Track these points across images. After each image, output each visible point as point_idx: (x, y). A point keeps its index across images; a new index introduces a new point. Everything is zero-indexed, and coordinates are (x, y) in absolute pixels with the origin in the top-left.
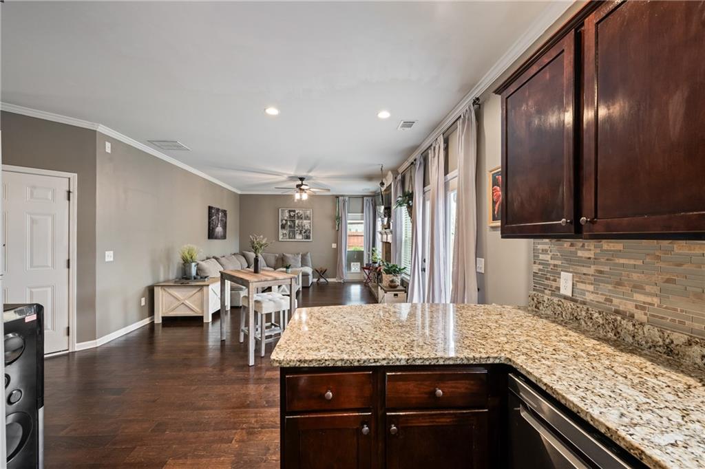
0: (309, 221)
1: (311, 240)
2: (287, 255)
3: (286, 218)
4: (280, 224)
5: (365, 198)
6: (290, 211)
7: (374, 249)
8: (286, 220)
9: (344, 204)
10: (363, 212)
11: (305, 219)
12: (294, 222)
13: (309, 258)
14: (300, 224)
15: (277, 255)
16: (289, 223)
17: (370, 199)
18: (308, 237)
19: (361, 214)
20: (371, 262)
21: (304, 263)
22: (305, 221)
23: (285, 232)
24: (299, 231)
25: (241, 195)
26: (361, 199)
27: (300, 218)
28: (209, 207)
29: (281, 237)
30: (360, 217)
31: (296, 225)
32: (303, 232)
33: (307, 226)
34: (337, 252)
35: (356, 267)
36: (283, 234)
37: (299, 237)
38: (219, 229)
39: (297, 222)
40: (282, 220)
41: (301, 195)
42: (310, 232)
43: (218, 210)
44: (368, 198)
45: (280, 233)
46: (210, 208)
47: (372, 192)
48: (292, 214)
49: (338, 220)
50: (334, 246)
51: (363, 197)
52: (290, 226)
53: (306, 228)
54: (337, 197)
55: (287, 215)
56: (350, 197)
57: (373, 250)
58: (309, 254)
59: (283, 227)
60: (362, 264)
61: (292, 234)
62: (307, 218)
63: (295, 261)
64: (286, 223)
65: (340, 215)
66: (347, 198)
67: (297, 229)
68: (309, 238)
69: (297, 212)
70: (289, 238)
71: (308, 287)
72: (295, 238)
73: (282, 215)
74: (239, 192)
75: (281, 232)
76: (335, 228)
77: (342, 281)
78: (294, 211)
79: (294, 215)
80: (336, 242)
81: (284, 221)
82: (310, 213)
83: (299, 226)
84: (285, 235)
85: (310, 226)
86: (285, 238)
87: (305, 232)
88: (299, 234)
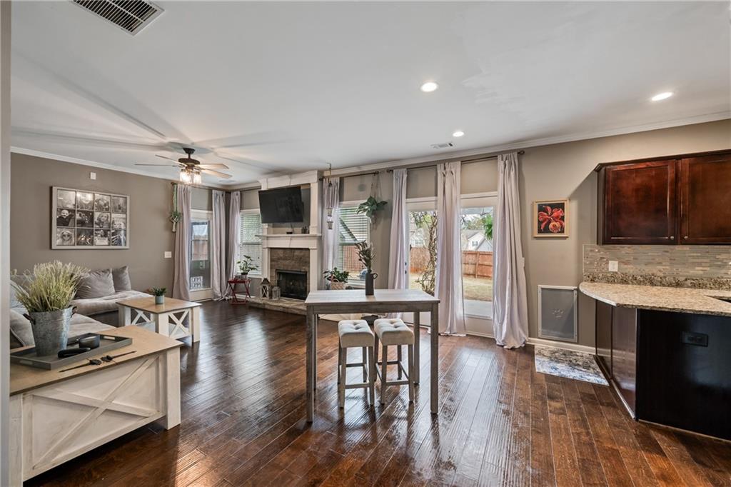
0: (124, 216)
3: (69, 206)
4: (56, 217)
5: (213, 192)
8: (71, 211)
9: (186, 196)
10: (210, 208)
11: (116, 212)
12: (89, 214)
13: (127, 277)
14: (104, 219)
16: (78, 216)
17: (221, 193)
18: (120, 243)
21: (118, 287)
22: (114, 215)
23: (66, 231)
24: (101, 232)
26: (207, 192)
27: (104, 208)
29: (57, 242)
31: (96, 220)
32: (109, 233)
33: (119, 224)
34: (172, 265)
36: (63, 236)
37: (101, 242)
39: (97, 215)
40: (60, 210)
42: (125, 235)
44: (218, 192)
45: (56, 234)
47: (223, 185)
48: (85, 200)
49: (176, 218)
50: (168, 255)
51: (210, 189)
52: (81, 223)
53: (117, 227)
54: (175, 184)
55: (73, 201)
58: (125, 271)
59: (64, 222)
61: (86, 237)
62: (120, 209)
63: (104, 282)
64: (71, 216)
65: (180, 210)
67: (96, 227)
68: (125, 245)
69: (96, 197)
70: (79, 244)
72: (92, 243)
73: (60, 201)
75: (58, 231)
80: (172, 249)
81: (66, 212)
82: (126, 203)
83: (100, 222)
84: (66, 238)
85: (125, 224)
86: (68, 243)
87: (113, 234)
88: (102, 236)
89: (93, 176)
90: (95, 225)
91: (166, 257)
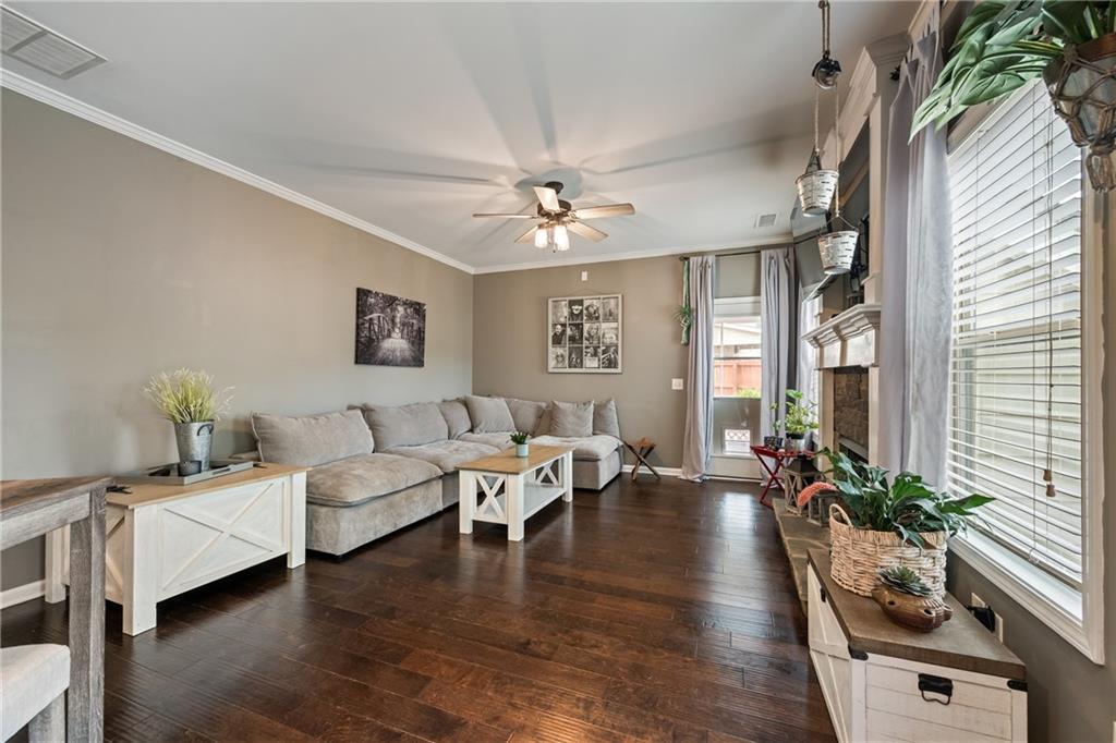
0: (614, 325)
1: (619, 370)
2: (561, 405)
3: (562, 320)
4: (551, 334)
5: (763, 253)
6: (572, 303)
7: (792, 393)
8: (564, 325)
9: (703, 276)
10: (757, 292)
11: (606, 320)
12: (579, 327)
13: (612, 415)
14: (593, 332)
15: (544, 405)
16: (569, 332)
17: (780, 253)
18: (611, 363)
19: (752, 299)
20: (783, 435)
21: (599, 427)
22: (604, 326)
23: (560, 351)
24: (591, 350)
25: (476, 277)
26: (752, 257)
27: (593, 317)
28: (359, 291)
29: (552, 363)
30: (749, 308)
31: (585, 334)
32: (600, 351)
33: (610, 338)
34: (683, 403)
35: (738, 442)
36: (557, 356)
38: (396, 343)
39: (586, 327)
40: (555, 325)
41: (551, 236)
42: (616, 351)
43: (391, 301)
44: (772, 252)
45: (551, 356)
46: (362, 294)
47: (784, 235)
48: (577, 309)
49: (687, 318)
50: (677, 384)
51: (757, 251)
52: (572, 339)
53: (608, 341)
54: (685, 258)
55: (565, 312)
56: (719, 255)
57: (790, 399)
58: (613, 403)
59: (557, 340)
60: (755, 435)
61: (576, 359)
62: (611, 316)
63: (578, 417)
64: (564, 332)
65: (693, 305)
66: (711, 259)
67: (585, 343)
68: (615, 367)
69: (586, 303)
70: (570, 367)
71: (596, 492)
72: (582, 366)
73: (555, 314)
74: (472, 271)
75: (553, 351)
76: (677, 338)
77: (696, 478)
78: (580, 303)
79: (582, 311)
80: (683, 374)
81: (559, 327)
82: (617, 305)
83: (590, 337)
84: (560, 359)
85: (617, 336)
86: (560, 365)
87: (604, 352)
88: (592, 356)
89: (585, 276)
90: (585, 341)
91: (674, 388)
